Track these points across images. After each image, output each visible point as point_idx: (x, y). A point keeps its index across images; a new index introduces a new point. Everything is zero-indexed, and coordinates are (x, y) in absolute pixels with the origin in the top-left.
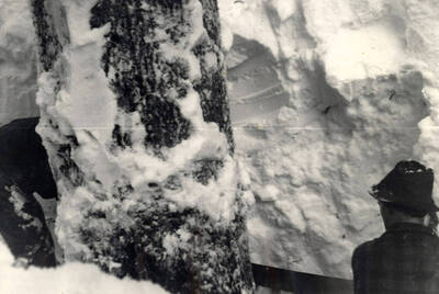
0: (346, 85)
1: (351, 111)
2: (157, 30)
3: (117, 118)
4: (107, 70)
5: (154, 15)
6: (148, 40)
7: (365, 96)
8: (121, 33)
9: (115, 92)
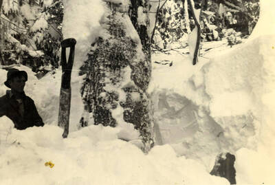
0: (221, 119)
1: (226, 134)
2: (106, 78)
3: (83, 114)
4: (82, 94)
5: (105, 72)
6: (101, 82)
7: (232, 126)
8: (90, 78)
9: (84, 103)
